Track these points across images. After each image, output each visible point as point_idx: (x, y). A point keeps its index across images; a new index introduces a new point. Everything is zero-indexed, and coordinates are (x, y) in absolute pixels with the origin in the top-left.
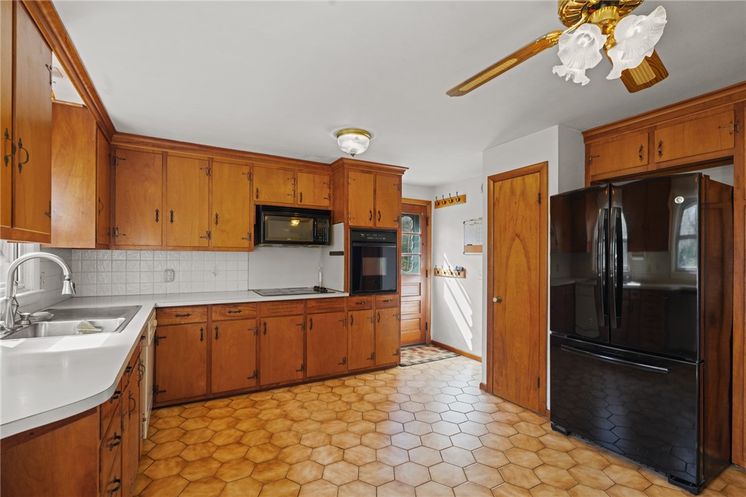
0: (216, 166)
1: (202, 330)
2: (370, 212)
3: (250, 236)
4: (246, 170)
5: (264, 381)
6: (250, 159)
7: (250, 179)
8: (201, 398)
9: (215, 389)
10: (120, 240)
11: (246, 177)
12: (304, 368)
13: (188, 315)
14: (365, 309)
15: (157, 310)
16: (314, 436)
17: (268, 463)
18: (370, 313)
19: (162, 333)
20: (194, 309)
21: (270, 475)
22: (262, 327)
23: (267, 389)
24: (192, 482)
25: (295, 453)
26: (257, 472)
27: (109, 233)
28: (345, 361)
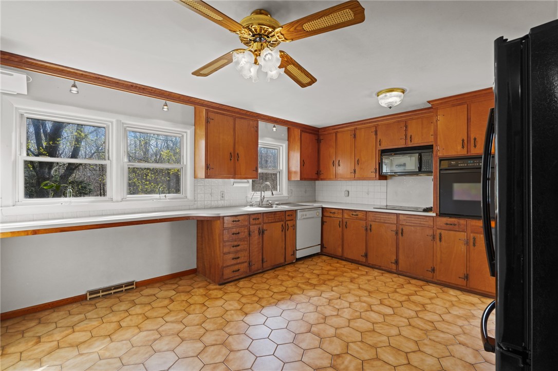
0: (357, 132)
1: (340, 222)
2: (463, 140)
3: (376, 170)
4: (374, 129)
6: (375, 122)
7: (376, 134)
8: (339, 257)
9: (345, 255)
10: (322, 177)
11: (374, 133)
13: (335, 213)
14: (456, 231)
15: (323, 208)
16: (343, 289)
17: (311, 284)
18: (462, 236)
19: (325, 219)
20: (336, 210)
21: (303, 286)
22: (369, 227)
23: (373, 267)
24: (288, 275)
25: (323, 288)
26: (303, 283)
27: (317, 174)
28: (433, 270)
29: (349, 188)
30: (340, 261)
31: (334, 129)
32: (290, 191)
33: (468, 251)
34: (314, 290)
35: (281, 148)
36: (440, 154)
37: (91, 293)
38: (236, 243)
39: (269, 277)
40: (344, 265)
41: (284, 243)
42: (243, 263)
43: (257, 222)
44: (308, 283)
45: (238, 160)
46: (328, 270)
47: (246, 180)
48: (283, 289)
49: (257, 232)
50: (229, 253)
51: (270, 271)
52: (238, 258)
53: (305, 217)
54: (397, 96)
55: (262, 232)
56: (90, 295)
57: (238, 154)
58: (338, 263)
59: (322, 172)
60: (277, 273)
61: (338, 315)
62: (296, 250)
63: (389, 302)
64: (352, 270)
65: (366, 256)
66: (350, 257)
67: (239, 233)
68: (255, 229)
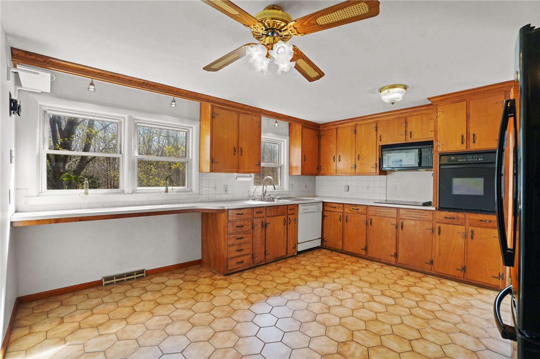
0: (358, 128)
1: (340, 216)
2: (462, 136)
3: (376, 166)
4: (374, 125)
5: (370, 255)
6: (376, 118)
7: (377, 130)
8: (340, 251)
9: (345, 249)
10: (322, 172)
11: (374, 129)
12: (396, 255)
13: (335, 207)
14: (455, 224)
15: (324, 203)
16: (345, 281)
17: (313, 276)
18: (461, 229)
19: (326, 214)
20: (337, 205)
21: (306, 278)
22: (370, 221)
23: (373, 260)
24: (290, 267)
25: (326, 279)
26: (306, 275)
27: (318, 169)
28: (432, 262)
29: (349, 183)
30: (341, 255)
31: (335, 125)
32: (291, 186)
33: (466, 244)
34: (316, 282)
35: (282, 143)
36: (440, 150)
37: (107, 279)
38: (240, 236)
39: (271, 269)
40: (345, 258)
41: (285, 236)
42: (247, 255)
43: (260, 215)
44: (310, 274)
45: (241, 154)
46: (330, 263)
47: (248, 175)
48: (286, 280)
49: (260, 225)
50: (233, 245)
51: (272, 264)
52: (242, 250)
53: (306, 211)
54: (399, 92)
55: (265, 226)
56: (105, 281)
57: (241, 149)
58: (338, 256)
59: (322, 167)
60: (279, 265)
61: (341, 305)
62: (298, 243)
63: (390, 292)
64: (352, 263)
65: (366, 249)
66: (350, 250)
67: (242, 226)
68: (258, 222)
